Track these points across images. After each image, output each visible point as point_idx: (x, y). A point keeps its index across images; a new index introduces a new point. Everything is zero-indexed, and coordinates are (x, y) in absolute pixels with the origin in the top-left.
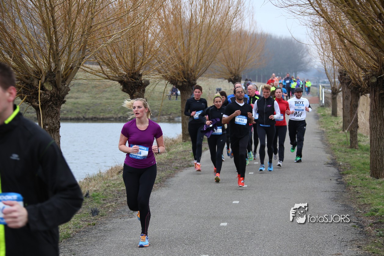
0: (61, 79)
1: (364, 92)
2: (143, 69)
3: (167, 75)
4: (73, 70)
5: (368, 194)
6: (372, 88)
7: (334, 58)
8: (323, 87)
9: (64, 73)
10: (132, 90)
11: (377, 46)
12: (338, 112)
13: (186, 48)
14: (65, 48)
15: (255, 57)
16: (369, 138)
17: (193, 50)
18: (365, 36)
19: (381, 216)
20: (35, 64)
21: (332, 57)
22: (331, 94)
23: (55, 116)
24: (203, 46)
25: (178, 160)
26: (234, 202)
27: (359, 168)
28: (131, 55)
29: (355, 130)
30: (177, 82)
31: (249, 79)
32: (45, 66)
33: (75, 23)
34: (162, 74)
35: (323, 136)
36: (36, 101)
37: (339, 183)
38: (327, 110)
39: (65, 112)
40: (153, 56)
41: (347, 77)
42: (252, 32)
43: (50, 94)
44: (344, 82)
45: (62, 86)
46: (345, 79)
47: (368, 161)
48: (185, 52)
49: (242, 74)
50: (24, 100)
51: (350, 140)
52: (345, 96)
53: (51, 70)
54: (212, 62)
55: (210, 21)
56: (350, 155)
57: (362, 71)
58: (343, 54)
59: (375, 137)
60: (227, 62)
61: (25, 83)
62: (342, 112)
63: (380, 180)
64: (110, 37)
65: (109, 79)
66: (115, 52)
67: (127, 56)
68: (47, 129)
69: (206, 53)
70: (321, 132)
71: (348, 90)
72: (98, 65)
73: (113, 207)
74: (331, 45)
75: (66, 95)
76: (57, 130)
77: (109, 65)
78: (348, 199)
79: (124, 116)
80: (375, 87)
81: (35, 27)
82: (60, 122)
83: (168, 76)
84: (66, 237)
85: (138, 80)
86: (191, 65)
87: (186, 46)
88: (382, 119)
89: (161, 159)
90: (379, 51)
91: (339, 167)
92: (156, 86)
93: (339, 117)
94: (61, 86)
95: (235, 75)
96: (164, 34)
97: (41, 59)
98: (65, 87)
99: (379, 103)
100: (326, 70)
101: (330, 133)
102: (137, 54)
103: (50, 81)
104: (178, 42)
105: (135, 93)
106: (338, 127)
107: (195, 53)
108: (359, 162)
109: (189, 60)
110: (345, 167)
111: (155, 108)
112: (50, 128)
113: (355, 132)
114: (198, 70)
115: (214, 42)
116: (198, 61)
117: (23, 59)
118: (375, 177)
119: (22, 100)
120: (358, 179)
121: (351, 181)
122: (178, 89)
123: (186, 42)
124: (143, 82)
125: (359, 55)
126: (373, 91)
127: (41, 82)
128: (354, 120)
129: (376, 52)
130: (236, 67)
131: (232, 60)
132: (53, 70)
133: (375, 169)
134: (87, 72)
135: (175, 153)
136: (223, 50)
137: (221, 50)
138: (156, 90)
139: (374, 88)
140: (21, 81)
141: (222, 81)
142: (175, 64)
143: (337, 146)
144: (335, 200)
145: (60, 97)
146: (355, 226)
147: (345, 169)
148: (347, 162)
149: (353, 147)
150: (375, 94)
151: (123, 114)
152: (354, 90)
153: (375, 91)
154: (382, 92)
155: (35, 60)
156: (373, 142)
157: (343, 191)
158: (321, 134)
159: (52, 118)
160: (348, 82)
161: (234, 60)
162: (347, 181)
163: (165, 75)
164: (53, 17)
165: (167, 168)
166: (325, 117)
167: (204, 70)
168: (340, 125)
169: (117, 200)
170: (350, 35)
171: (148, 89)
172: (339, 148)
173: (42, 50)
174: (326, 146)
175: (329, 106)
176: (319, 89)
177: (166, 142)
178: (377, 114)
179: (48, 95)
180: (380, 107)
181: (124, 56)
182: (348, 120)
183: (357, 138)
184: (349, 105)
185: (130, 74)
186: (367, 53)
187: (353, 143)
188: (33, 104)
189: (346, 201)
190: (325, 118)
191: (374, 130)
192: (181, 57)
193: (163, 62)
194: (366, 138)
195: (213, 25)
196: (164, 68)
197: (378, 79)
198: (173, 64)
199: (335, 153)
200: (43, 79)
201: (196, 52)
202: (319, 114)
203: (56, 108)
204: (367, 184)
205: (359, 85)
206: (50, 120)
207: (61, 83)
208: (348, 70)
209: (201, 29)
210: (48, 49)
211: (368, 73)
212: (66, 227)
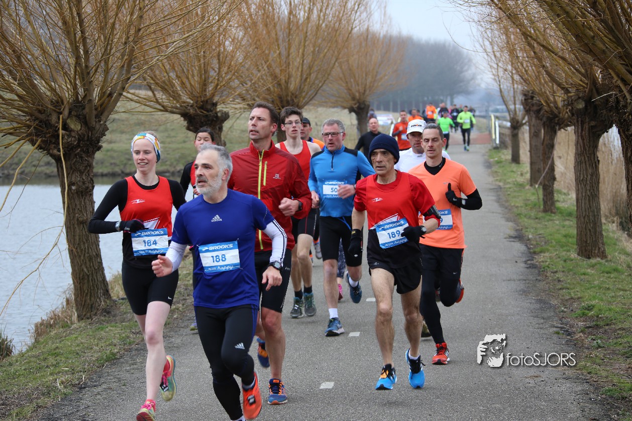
0: (94, 112)
1: (563, 124)
2: (218, 95)
4: (112, 97)
5: (575, 283)
6: (578, 118)
7: (514, 72)
8: (497, 118)
9: (99, 103)
11: (590, 52)
12: (521, 156)
13: (284, 60)
14: (99, 64)
15: (391, 72)
16: (573, 195)
17: (296, 64)
19: (598, 316)
20: (53, 90)
21: (511, 70)
22: (509, 129)
23: (87, 171)
24: (310, 57)
26: (368, 300)
27: (560, 242)
28: (200, 73)
29: (551, 184)
32: (68, 92)
33: (114, 24)
34: (247, 102)
35: (499, 195)
36: (55, 148)
37: (530, 267)
38: (503, 154)
40: (234, 74)
41: (534, 102)
42: (385, 33)
43: (77, 136)
44: (532, 109)
45: (96, 122)
46: (533, 105)
47: (574, 232)
48: (283, 68)
49: (371, 99)
50: (36, 146)
51: (543, 199)
52: (533, 131)
53: (77, 98)
54: (325, 81)
55: (319, 17)
56: (543, 223)
57: (562, 92)
59: (584, 195)
60: (347, 82)
61: (37, 119)
62: (529, 157)
63: (593, 261)
64: (168, 45)
65: (166, 111)
66: (174, 69)
68: (74, 190)
69: (315, 68)
70: (496, 189)
71: (538, 121)
72: (146, 89)
73: (180, 311)
75: (102, 138)
76: (90, 192)
77: (166, 89)
78: (544, 290)
80: (583, 116)
82: (94, 179)
84: (109, 358)
85: (211, 111)
86: (292, 87)
87: (284, 58)
88: (594, 166)
90: (594, 61)
91: (528, 242)
93: (523, 164)
94: (94, 123)
97: (61, 80)
98: (101, 125)
99: (589, 140)
100: (501, 91)
101: (511, 190)
102: (209, 72)
103: (78, 117)
104: (272, 51)
106: (522, 180)
107: (298, 68)
108: (559, 234)
109: (288, 79)
110: (537, 241)
112: (79, 189)
113: (550, 186)
114: (304, 94)
115: (328, 50)
116: (303, 80)
117: (33, 82)
118: (584, 256)
119: (33, 145)
120: (558, 259)
121: (547, 263)
123: (284, 53)
124: (219, 115)
126: (580, 122)
127: (62, 117)
128: (548, 168)
130: (361, 89)
131: (354, 78)
132: (80, 99)
133: (584, 244)
134: (132, 100)
136: (340, 64)
137: (337, 64)
139: (581, 117)
140: (31, 116)
142: (268, 87)
143: (523, 209)
144: (524, 293)
145: (92, 140)
146: (558, 333)
147: (537, 244)
148: (539, 234)
149: (549, 211)
150: (582, 127)
152: (548, 122)
153: (583, 123)
154: (593, 123)
155: (53, 84)
156: (580, 201)
157: (537, 279)
158: (497, 191)
159: (81, 173)
160: (538, 109)
161: (357, 79)
162: (542, 263)
164: (79, 15)
166: (502, 165)
167: (312, 94)
168: (525, 176)
169: (184, 299)
172: (526, 213)
173: (62, 68)
174: (506, 210)
175: (506, 147)
176: (490, 122)
178: (587, 159)
179: (75, 137)
180: (591, 148)
181: (188, 74)
182: (539, 168)
183: (554, 197)
184: (540, 145)
185: (198, 102)
186: (568, 63)
187: (549, 204)
188: (51, 151)
189: (541, 294)
191: (582, 183)
192: (277, 75)
193: (248, 82)
194: (566, 195)
195: (324, 25)
196: (250, 92)
198: (264, 86)
199: (520, 220)
200: (66, 112)
201: (299, 66)
202: (492, 160)
203: (86, 159)
204: (573, 267)
205: (555, 114)
206: (79, 176)
207: (94, 119)
208: (537, 91)
209: (307, 30)
210: (73, 66)
211: (572, 94)
212: (107, 343)
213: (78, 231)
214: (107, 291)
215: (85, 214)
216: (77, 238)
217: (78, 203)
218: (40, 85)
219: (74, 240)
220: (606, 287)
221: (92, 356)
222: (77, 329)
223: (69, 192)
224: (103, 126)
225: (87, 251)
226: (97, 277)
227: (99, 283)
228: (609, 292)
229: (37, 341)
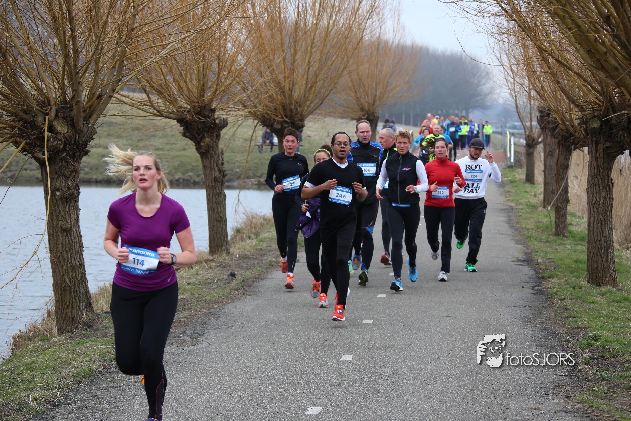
0: (83, 115)
1: (578, 144)
2: (216, 101)
3: (257, 111)
4: (101, 99)
5: (583, 311)
6: (592, 138)
7: (531, 87)
8: (512, 134)
9: (87, 105)
10: (199, 135)
11: (603, 68)
12: (535, 177)
13: (289, 67)
14: (90, 64)
15: (402, 84)
16: (586, 219)
17: (301, 71)
18: (582, 52)
20: (39, 90)
21: (528, 85)
22: (524, 147)
23: (72, 176)
24: (317, 65)
25: (272, 251)
26: (364, 322)
27: (570, 268)
28: (198, 77)
29: (564, 206)
30: (273, 123)
31: (390, 120)
32: (55, 92)
33: (106, 23)
34: (248, 109)
35: (510, 216)
36: (39, 150)
37: (537, 293)
38: (518, 173)
39: (87, 169)
40: (234, 79)
41: (550, 119)
42: (397, 43)
43: (63, 140)
44: (547, 127)
45: (84, 125)
46: (549, 123)
47: (584, 257)
48: (287, 74)
49: (379, 112)
50: (20, 148)
51: (556, 222)
52: (548, 150)
53: (65, 99)
54: (331, 90)
55: (329, 23)
56: (554, 247)
57: (577, 110)
58: (546, 81)
59: (596, 219)
60: (356, 92)
61: (22, 120)
62: (543, 177)
63: (604, 289)
64: (163, 47)
65: (162, 116)
66: (172, 72)
67: (191, 78)
68: (58, 196)
69: (321, 76)
70: (507, 209)
71: (553, 140)
72: (142, 92)
74: (527, 66)
75: (90, 141)
76: (75, 198)
77: (161, 93)
78: (550, 318)
79: (185, 178)
80: (598, 136)
81: (40, 29)
82: (80, 185)
83: (259, 113)
84: (87, 374)
85: (209, 118)
86: (296, 95)
87: (289, 64)
88: (608, 189)
89: (245, 249)
90: (606, 77)
91: (537, 266)
92: (237, 129)
93: (538, 184)
94: (82, 126)
95: (368, 114)
96: (252, 43)
97: (48, 81)
98: (89, 128)
99: (604, 162)
100: (517, 107)
101: (523, 211)
102: (208, 76)
103: (65, 118)
104: (276, 56)
105: (204, 140)
106: (535, 201)
107: (303, 76)
108: (570, 259)
109: (293, 86)
110: (546, 266)
111: (236, 164)
112: (63, 195)
113: (563, 209)
114: (308, 103)
115: (335, 58)
116: (308, 88)
117: (19, 80)
118: (595, 284)
119: (17, 146)
120: (567, 286)
121: (555, 290)
122: (274, 134)
123: (289, 57)
124: (217, 122)
125: (572, 83)
126: (594, 142)
127: (48, 119)
128: (562, 189)
129: (600, 78)
130: (370, 99)
131: (363, 88)
132: (68, 100)
133: (595, 271)
134: (125, 104)
135: (268, 240)
136: (350, 72)
137: (345, 72)
138: (237, 136)
139: (596, 137)
140: (15, 117)
141: (346, 124)
142: (270, 94)
144: (529, 320)
145: (79, 144)
147: (546, 269)
148: (549, 259)
149: (560, 235)
150: (597, 147)
151: (183, 174)
152: (563, 141)
153: (597, 143)
154: (608, 144)
155: (40, 83)
156: (592, 225)
157: (543, 306)
158: (509, 212)
159: (67, 178)
160: (553, 127)
161: (366, 88)
162: (549, 289)
163: (254, 112)
164: (69, 11)
165: (254, 264)
166: (515, 184)
167: (318, 103)
168: (538, 197)
170: (558, 50)
171: (225, 134)
172: (537, 236)
173: (50, 67)
174: (516, 232)
175: (521, 166)
176: (505, 138)
177: (254, 221)
178: (600, 181)
179: (61, 140)
180: (606, 170)
181: (186, 78)
182: (552, 189)
183: (566, 220)
184: (554, 165)
185: (196, 108)
186: (585, 81)
187: (561, 227)
188: (35, 154)
189: (547, 322)
190: (515, 186)
191: (595, 207)
192: (280, 81)
193: (250, 88)
194: (580, 219)
195: (333, 30)
196: (252, 99)
197: (602, 123)
198: (267, 93)
199: (530, 243)
200: (53, 114)
201: (305, 73)
202: (505, 179)
203: (72, 163)
204: (582, 295)
205: (571, 133)
206: (64, 182)
207: (82, 122)
208: (553, 108)
209: (314, 36)
210: (62, 66)
211: (587, 113)
212: (87, 359)
213: (61, 240)
214: (90, 304)
215: (69, 222)
216: (60, 246)
217: (62, 209)
218: (26, 85)
219: (57, 248)
220: (615, 317)
221: (69, 372)
222: (57, 343)
223: (53, 197)
224: (91, 129)
225: (70, 261)
226: (79, 288)
227: (81, 295)
228: (618, 322)
229: (14, 354)
